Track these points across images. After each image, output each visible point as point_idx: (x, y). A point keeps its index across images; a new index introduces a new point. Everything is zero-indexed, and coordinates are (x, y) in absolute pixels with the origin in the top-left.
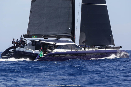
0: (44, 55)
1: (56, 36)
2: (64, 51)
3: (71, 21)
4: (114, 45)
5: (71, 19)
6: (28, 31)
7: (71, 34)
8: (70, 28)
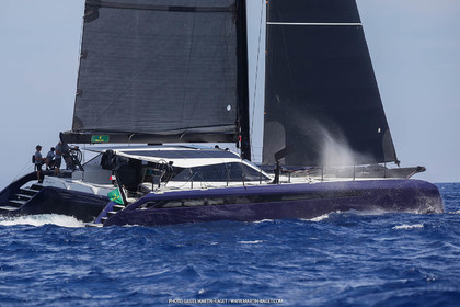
0: (126, 203)
1: (180, 135)
2: (198, 185)
3: (234, 84)
4: (398, 163)
5: (233, 74)
6: (76, 120)
7: (233, 127)
8: (229, 108)
